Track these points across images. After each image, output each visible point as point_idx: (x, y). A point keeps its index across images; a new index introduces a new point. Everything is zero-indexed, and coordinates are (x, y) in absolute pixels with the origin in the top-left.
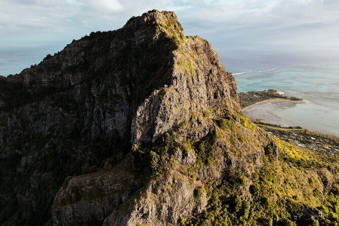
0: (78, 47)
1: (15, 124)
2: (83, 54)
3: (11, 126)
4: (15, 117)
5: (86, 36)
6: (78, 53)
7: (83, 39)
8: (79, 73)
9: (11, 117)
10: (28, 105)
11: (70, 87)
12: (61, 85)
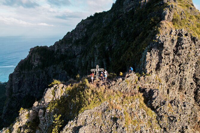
0: (83, 25)
1: (44, 78)
2: (86, 30)
3: (42, 78)
4: (44, 73)
5: (91, 17)
6: (83, 29)
7: (88, 18)
8: (80, 45)
9: (42, 72)
10: (52, 66)
11: (75, 56)
12: (70, 54)
